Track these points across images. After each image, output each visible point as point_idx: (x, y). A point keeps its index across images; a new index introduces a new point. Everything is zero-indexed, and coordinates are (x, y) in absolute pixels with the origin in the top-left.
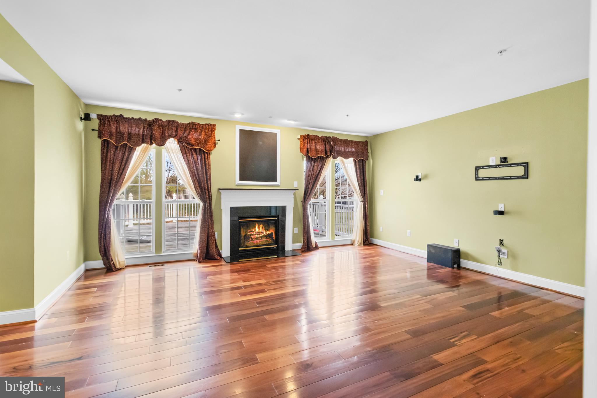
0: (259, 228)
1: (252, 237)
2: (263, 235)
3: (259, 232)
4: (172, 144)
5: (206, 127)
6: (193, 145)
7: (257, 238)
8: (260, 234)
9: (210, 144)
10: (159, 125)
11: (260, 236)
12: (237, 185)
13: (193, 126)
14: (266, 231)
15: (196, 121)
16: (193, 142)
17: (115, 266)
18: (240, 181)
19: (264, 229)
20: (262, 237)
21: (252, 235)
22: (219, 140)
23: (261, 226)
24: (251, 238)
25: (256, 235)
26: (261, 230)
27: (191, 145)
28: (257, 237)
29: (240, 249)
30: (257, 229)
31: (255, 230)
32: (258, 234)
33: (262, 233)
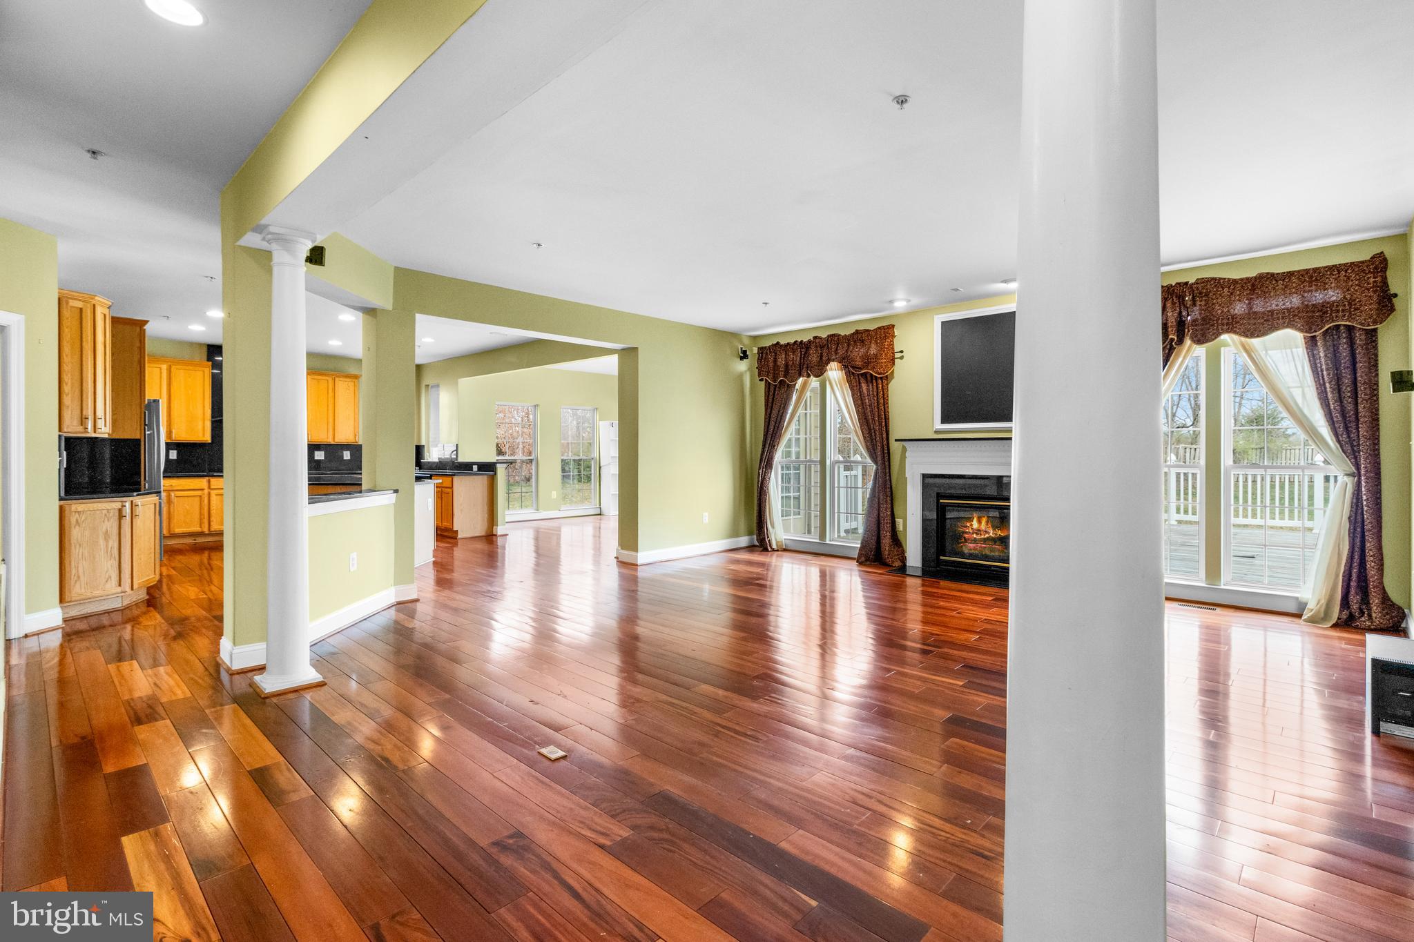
0: (980, 522)
1: (966, 536)
2: (987, 536)
3: (979, 530)
4: (835, 372)
5: (876, 334)
6: (860, 368)
7: (975, 541)
8: (981, 534)
9: (884, 361)
10: (816, 347)
11: (983, 537)
12: (936, 432)
13: (860, 337)
14: (994, 530)
15: (861, 327)
16: (859, 363)
17: (770, 545)
18: (942, 423)
19: (990, 525)
20: (985, 540)
21: (967, 533)
22: (902, 352)
23: (984, 520)
24: (965, 538)
25: (973, 533)
26: (983, 526)
27: (858, 368)
28: (975, 538)
29: (941, 557)
30: (975, 524)
31: (972, 525)
32: (977, 534)
33: (986, 532)
